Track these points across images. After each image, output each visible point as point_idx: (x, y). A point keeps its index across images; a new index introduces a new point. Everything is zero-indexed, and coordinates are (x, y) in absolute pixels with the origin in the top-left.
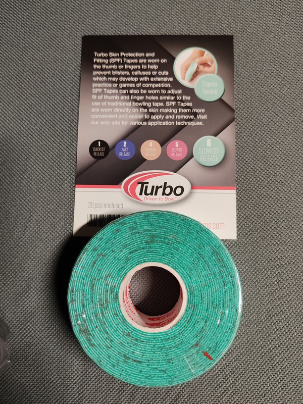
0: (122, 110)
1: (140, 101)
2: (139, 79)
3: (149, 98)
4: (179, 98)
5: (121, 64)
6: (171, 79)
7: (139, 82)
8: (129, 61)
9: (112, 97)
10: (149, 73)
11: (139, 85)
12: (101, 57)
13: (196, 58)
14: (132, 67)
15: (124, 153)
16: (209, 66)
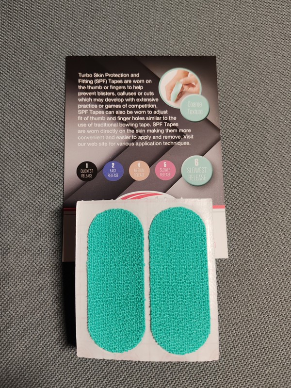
0: (108, 131)
1: (126, 122)
2: (125, 100)
3: (135, 119)
4: (165, 118)
5: (106, 85)
6: (157, 100)
7: (124, 103)
8: (114, 82)
9: (98, 119)
10: (135, 94)
11: (125, 106)
12: (85, 78)
13: (181, 79)
14: (118, 88)
15: (113, 174)
16: (193, 86)
